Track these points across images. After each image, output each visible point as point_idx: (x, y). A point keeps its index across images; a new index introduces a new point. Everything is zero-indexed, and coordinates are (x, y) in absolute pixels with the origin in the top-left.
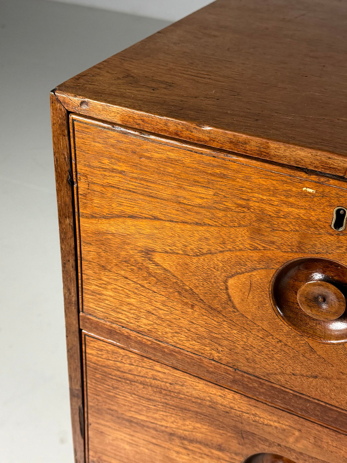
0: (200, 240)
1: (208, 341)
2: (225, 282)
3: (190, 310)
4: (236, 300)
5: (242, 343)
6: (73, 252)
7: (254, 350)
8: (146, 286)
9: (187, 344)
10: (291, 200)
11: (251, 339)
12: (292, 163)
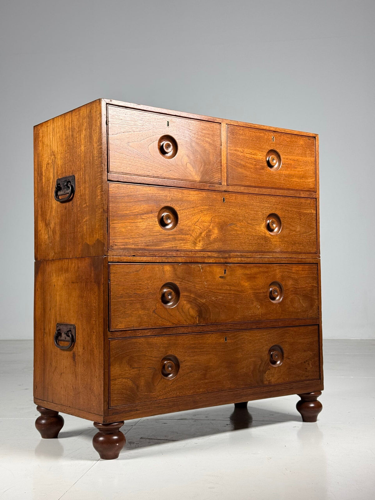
0: (141, 136)
1: (146, 169)
2: (148, 147)
4: (151, 152)
7: (157, 168)
9: (141, 172)
12: (158, 112)
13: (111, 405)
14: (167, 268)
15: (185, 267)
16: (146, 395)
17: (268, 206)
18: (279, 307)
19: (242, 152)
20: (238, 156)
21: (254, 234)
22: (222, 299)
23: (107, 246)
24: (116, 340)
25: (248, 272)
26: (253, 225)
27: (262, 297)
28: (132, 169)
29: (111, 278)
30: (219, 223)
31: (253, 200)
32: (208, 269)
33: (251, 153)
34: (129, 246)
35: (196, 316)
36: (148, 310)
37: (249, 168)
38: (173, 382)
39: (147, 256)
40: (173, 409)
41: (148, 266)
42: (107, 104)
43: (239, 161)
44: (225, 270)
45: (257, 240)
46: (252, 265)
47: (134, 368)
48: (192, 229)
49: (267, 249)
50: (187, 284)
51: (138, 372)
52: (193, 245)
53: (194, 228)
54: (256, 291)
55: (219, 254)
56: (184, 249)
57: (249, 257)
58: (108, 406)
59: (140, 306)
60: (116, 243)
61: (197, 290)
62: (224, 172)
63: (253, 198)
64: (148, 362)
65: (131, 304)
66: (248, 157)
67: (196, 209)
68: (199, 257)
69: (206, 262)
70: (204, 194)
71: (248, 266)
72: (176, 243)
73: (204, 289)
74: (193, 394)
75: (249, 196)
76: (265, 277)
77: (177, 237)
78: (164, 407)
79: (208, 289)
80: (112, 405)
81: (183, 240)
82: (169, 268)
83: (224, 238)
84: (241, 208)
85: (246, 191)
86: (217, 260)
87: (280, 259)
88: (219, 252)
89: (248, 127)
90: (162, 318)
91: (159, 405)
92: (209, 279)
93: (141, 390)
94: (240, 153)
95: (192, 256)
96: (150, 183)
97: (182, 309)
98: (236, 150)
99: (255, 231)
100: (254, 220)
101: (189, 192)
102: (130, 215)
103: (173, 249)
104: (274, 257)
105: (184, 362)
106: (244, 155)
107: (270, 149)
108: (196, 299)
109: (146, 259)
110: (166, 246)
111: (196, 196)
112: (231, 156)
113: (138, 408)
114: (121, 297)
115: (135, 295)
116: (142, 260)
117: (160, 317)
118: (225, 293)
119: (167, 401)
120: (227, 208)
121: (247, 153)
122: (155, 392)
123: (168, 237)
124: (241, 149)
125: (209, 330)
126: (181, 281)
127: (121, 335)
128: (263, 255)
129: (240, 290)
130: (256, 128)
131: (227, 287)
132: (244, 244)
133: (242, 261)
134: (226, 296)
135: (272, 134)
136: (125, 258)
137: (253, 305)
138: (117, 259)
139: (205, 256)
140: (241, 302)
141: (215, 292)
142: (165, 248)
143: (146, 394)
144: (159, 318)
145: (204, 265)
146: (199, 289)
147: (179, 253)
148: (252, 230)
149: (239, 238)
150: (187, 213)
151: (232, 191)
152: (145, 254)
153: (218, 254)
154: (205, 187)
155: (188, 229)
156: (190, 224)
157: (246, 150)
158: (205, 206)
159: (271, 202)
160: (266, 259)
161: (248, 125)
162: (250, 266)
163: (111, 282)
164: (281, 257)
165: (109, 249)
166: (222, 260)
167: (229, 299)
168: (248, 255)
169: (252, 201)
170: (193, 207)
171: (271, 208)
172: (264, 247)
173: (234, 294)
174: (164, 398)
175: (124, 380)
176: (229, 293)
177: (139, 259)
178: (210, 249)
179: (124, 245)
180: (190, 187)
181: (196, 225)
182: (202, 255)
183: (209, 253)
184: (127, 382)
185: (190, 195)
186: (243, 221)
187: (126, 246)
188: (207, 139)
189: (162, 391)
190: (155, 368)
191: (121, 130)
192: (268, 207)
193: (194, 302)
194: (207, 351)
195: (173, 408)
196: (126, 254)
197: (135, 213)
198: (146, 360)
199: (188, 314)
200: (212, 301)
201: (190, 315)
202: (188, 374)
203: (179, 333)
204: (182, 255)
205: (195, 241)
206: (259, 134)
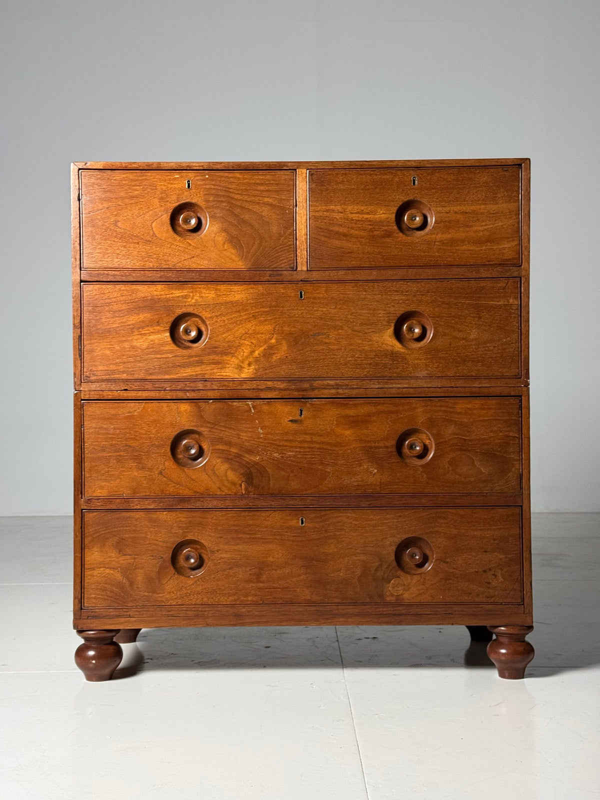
0: (139, 209)
1: (147, 259)
2: (151, 225)
3: (137, 246)
4: (156, 232)
5: (162, 253)
6: (79, 236)
7: (168, 255)
8: (116, 241)
9: (138, 264)
10: (171, 182)
11: (165, 249)
12: (169, 168)
13: (85, 605)
14: (185, 407)
15: (218, 405)
16: (146, 596)
17: (401, 299)
18: (422, 472)
19: (342, 213)
20: (333, 220)
21: (366, 348)
22: (294, 456)
23: (80, 377)
24: (95, 513)
25: (351, 412)
26: (366, 333)
27: (383, 454)
28: (122, 261)
29: (85, 423)
30: (290, 334)
31: (366, 291)
32: (265, 408)
33: (362, 211)
34: (118, 376)
35: (240, 482)
36: (150, 470)
37: (357, 238)
38: (196, 582)
39: (149, 389)
40: (195, 622)
41: (151, 405)
42: (80, 169)
43: (335, 229)
44: (301, 411)
45: (374, 358)
46: (361, 401)
47: (125, 555)
48: (236, 345)
49: (396, 373)
50: (223, 433)
51: (133, 560)
52: (236, 371)
53: (239, 343)
54: (369, 445)
55: (289, 385)
56: (219, 377)
57: (355, 386)
58: (80, 605)
59: (135, 464)
60: (95, 372)
61: (243, 442)
62: (301, 250)
63: (367, 287)
64: (150, 548)
65: (119, 461)
66: (354, 218)
67: (244, 313)
68: (248, 389)
69: (262, 397)
70: (261, 288)
71: (351, 403)
72: (204, 368)
73: (258, 440)
74: (234, 603)
75: (356, 286)
76: (391, 421)
77: (206, 358)
78: (179, 618)
79: (265, 439)
80: (87, 605)
81: (217, 363)
82: (189, 407)
83: (302, 358)
84: (339, 307)
85: (350, 277)
86: (285, 394)
87: (427, 389)
88: (290, 380)
89: (356, 167)
90: (175, 483)
91: (170, 613)
92: (267, 424)
93: (137, 588)
94: (337, 214)
95: (235, 388)
96: (155, 280)
97: (213, 470)
98: (327, 211)
99: (370, 343)
100: (366, 324)
101: (229, 287)
102: (120, 330)
103: (198, 377)
104: (411, 386)
105: (218, 551)
106: (346, 216)
107: (406, 200)
108: (241, 455)
109: (147, 395)
110: (185, 375)
111: (243, 292)
112: (318, 221)
113: (131, 613)
114: (103, 451)
115: (127, 447)
116: (140, 397)
117: (172, 481)
118: (300, 447)
119: (184, 609)
120: (307, 308)
121: (352, 212)
122: (163, 593)
123: (187, 361)
124: (339, 208)
125: (267, 506)
126: (212, 428)
127: (102, 505)
128: (387, 383)
129: (334, 442)
130: (374, 167)
131: (307, 437)
132: (343, 365)
133: (340, 394)
134: (303, 452)
135: (412, 172)
136: (110, 394)
137: (362, 468)
138: (97, 395)
139: (259, 387)
140: (336, 462)
141: (280, 446)
142: (183, 377)
143: (146, 594)
144: (169, 483)
145: (258, 402)
146: (246, 440)
147: (209, 384)
148: (363, 341)
149: (332, 356)
150: (226, 322)
151: (318, 279)
152: (146, 387)
153: (287, 384)
154: (262, 278)
155: (226, 345)
156: (231, 338)
157: (350, 208)
158: (261, 308)
159: (406, 292)
160: (394, 391)
161: (356, 165)
162: (355, 402)
163: (85, 428)
164: (429, 386)
165: (83, 381)
166: (296, 394)
167: (310, 456)
168: (354, 383)
169: (364, 293)
170: (239, 311)
171: (407, 302)
172: (390, 369)
173: (319, 448)
174: (179, 603)
175: (107, 571)
176: (309, 448)
177: (135, 395)
178: (271, 375)
179: (109, 375)
180: (232, 280)
181: (243, 338)
182: (255, 386)
183: (269, 384)
184: (112, 574)
185: (232, 291)
186: (342, 327)
187: (113, 376)
188: (266, 200)
189: (175, 592)
190: (162, 558)
191: (104, 205)
192: (401, 301)
193: (238, 459)
194: (263, 539)
195: (195, 620)
196: (112, 388)
197: (128, 327)
198: (147, 544)
199: (224, 478)
200: (274, 460)
201: (228, 480)
202: (224, 570)
203: (208, 507)
204: (215, 387)
205: (242, 364)
206: (380, 176)
